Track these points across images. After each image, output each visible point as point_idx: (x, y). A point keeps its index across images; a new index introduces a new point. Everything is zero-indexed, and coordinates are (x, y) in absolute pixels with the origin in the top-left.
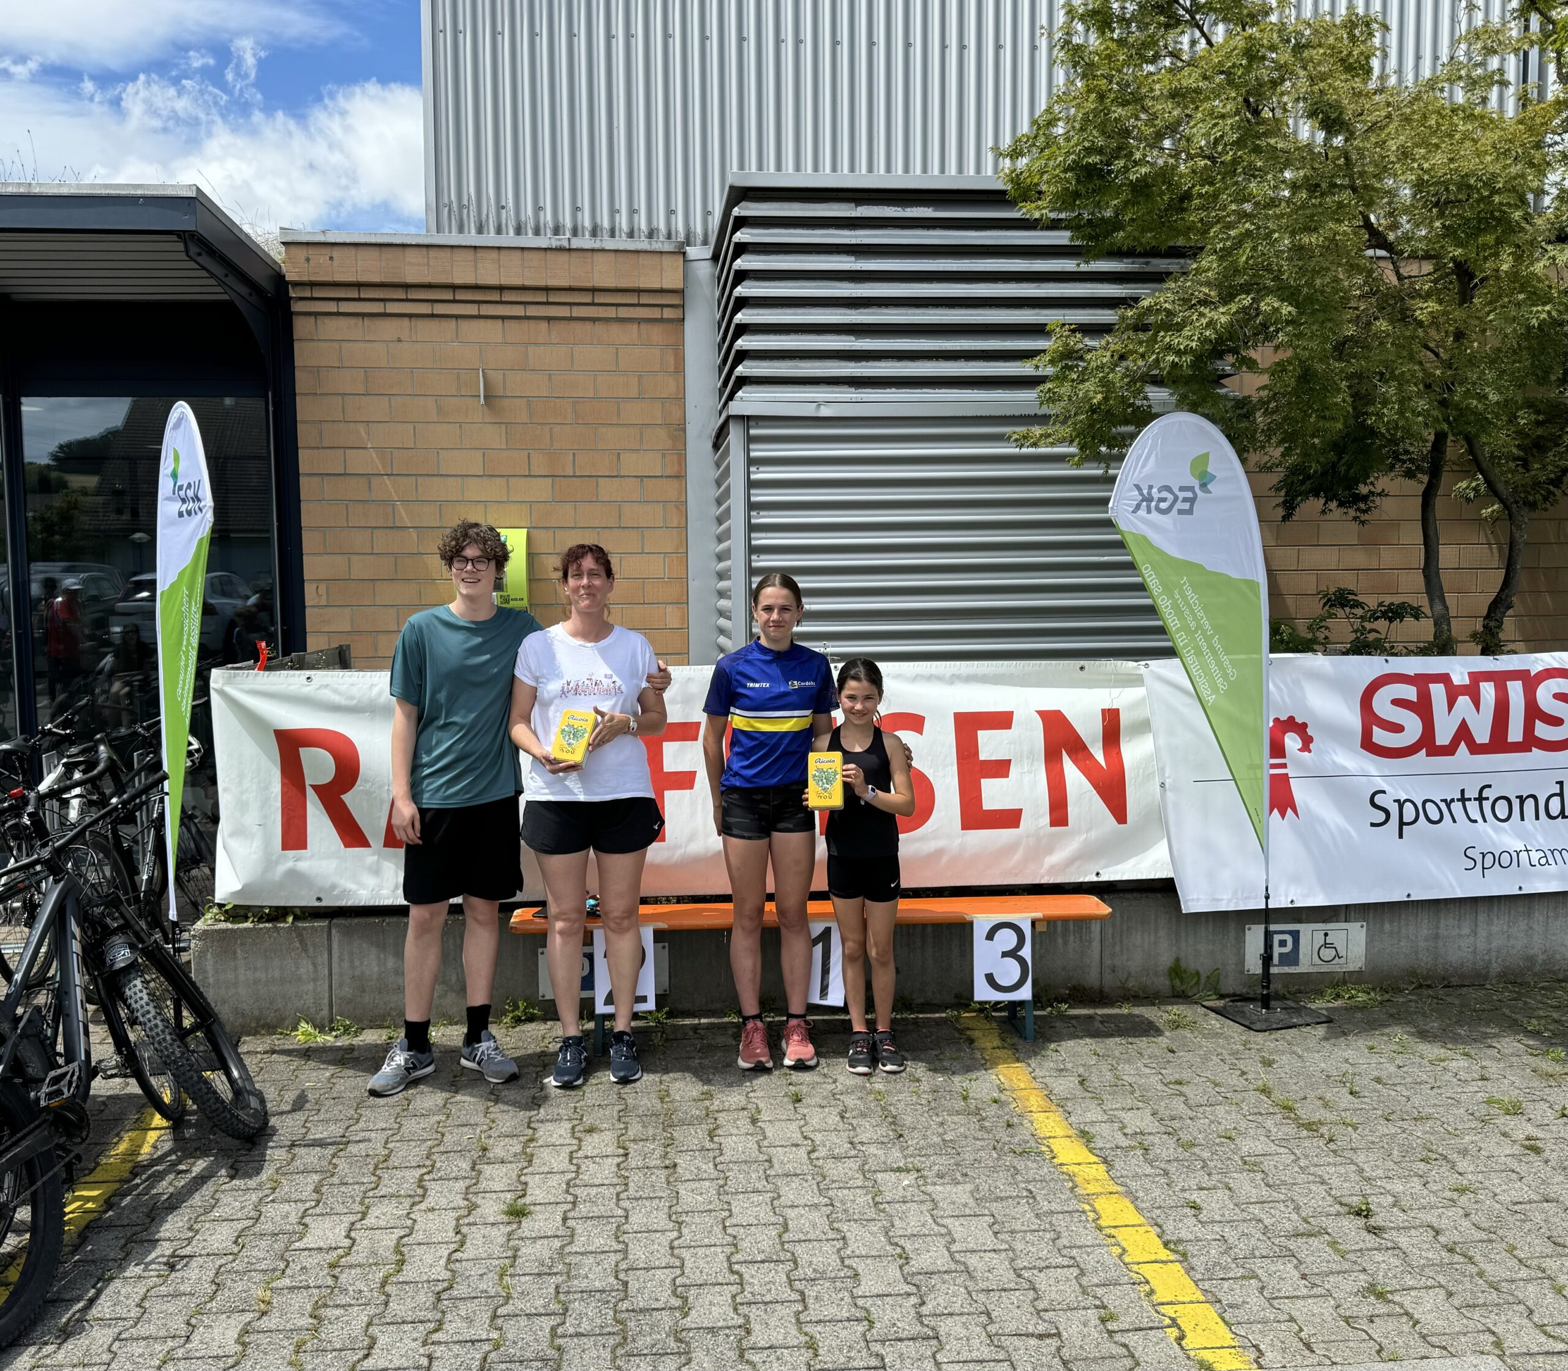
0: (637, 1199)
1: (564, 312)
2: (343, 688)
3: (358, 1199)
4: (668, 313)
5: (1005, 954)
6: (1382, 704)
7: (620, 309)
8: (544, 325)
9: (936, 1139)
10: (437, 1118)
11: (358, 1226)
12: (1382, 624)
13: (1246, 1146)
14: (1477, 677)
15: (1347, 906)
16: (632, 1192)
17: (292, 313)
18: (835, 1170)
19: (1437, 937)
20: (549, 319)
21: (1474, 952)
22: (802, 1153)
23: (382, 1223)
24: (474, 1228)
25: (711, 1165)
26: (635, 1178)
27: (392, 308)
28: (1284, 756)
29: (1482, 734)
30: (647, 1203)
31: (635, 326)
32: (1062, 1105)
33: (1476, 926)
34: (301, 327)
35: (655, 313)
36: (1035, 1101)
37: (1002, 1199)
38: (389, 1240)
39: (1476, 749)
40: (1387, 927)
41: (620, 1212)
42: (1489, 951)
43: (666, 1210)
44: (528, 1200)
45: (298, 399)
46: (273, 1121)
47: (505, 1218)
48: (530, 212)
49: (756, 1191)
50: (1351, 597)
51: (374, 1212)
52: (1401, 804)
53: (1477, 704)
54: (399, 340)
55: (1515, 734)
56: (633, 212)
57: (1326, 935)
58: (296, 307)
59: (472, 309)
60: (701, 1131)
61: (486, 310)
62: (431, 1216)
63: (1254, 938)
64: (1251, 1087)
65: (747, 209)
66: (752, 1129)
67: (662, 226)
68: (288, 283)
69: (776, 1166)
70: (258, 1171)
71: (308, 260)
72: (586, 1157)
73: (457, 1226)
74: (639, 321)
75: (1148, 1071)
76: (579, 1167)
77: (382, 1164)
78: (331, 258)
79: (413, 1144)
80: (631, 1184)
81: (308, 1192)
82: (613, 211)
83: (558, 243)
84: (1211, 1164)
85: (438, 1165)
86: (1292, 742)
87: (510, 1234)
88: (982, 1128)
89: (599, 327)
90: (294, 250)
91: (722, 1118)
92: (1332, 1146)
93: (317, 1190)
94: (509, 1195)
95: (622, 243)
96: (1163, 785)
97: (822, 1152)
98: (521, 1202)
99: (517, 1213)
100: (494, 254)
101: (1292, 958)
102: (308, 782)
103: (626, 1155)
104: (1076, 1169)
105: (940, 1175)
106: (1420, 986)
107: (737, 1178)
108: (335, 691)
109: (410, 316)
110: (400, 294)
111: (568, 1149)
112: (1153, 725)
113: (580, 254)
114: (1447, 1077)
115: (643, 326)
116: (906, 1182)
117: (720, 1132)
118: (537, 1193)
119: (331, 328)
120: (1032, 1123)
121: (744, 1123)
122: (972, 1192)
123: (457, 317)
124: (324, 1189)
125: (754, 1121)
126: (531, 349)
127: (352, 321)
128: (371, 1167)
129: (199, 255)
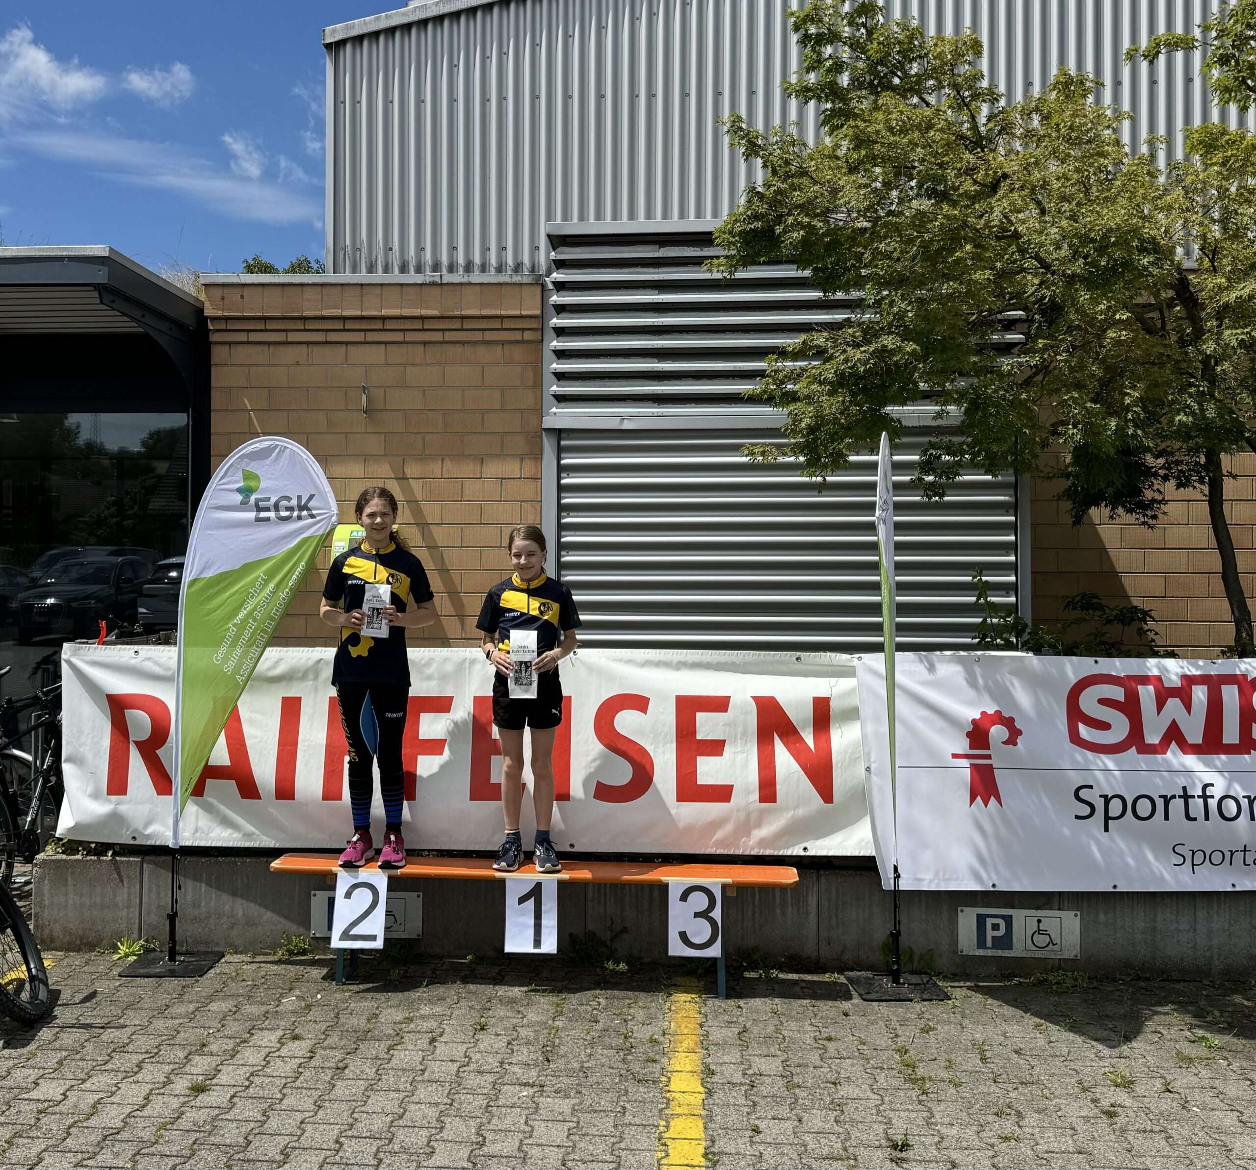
0: (298, 1088)
1: (437, 337)
2: (163, 660)
3: (86, 1071)
4: (528, 336)
5: (697, 915)
6: (1088, 702)
7: (486, 333)
8: (420, 348)
9: (576, 1065)
10: (181, 1021)
11: (75, 1088)
13: (845, 1091)
14: (1190, 681)
15: (1060, 894)
16: (298, 1083)
17: (210, 343)
18: (472, 1081)
19: (1154, 929)
20: (425, 343)
21: (1195, 947)
22: (455, 1066)
23: (94, 1088)
24: (160, 1097)
25: (374, 1070)
26: (307, 1074)
27: (292, 337)
28: (989, 748)
30: (304, 1091)
31: (500, 347)
32: (705, 1043)
33: (1195, 921)
34: (218, 354)
35: (517, 336)
36: (688, 1043)
37: (595, 1112)
38: (92, 1098)
39: (1186, 747)
40: (1102, 917)
41: (279, 1096)
42: (1210, 947)
43: (316, 1097)
44: (215, 1081)
45: (213, 415)
46: (57, 1011)
47: (188, 1092)
48: (412, 252)
49: (397, 1090)
50: (1094, 601)
51: (94, 1080)
52: (1107, 800)
53: (1188, 706)
54: (298, 363)
55: (1231, 734)
56: (502, 249)
57: (1039, 921)
58: (214, 337)
59: (360, 337)
60: (384, 1045)
61: (371, 337)
62: (133, 1086)
63: (967, 919)
64: (894, 1047)
65: (563, 253)
66: (426, 1046)
67: (526, 260)
68: (207, 318)
69: (426, 1074)
70: (24, 1046)
71: (223, 298)
72: (279, 1057)
73: (149, 1094)
74: (503, 343)
75: (810, 1028)
76: (268, 1062)
77: (122, 1049)
78: (242, 297)
79: (152, 1037)
80: (301, 1078)
81: (52, 1063)
82: (485, 249)
83: (432, 279)
84: (800, 1101)
85: (161, 1053)
86: (997, 732)
87: (185, 1103)
88: (624, 1060)
89: (468, 349)
90: (212, 289)
91: (407, 1037)
92: (924, 1097)
93: (60, 1063)
94: (201, 1078)
95: (491, 277)
96: (868, 769)
97: (473, 1066)
98: (208, 1082)
99: (198, 1089)
100: (378, 290)
101: (1005, 942)
102: (131, 738)
103: (311, 1057)
104: (677, 1095)
105: (557, 1092)
107: (389, 1080)
108: (156, 663)
109: (308, 343)
110: (299, 325)
111: (268, 1050)
112: (862, 713)
113: (451, 288)
115: (507, 347)
116: (525, 1094)
117: (399, 1047)
118: (223, 1078)
119: (242, 354)
120: (670, 1059)
121: (423, 1043)
122: (574, 1105)
123: (347, 343)
124: (64, 1062)
125: (433, 1040)
126: (409, 369)
127: (259, 348)
128: (109, 1051)
129: (113, 301)
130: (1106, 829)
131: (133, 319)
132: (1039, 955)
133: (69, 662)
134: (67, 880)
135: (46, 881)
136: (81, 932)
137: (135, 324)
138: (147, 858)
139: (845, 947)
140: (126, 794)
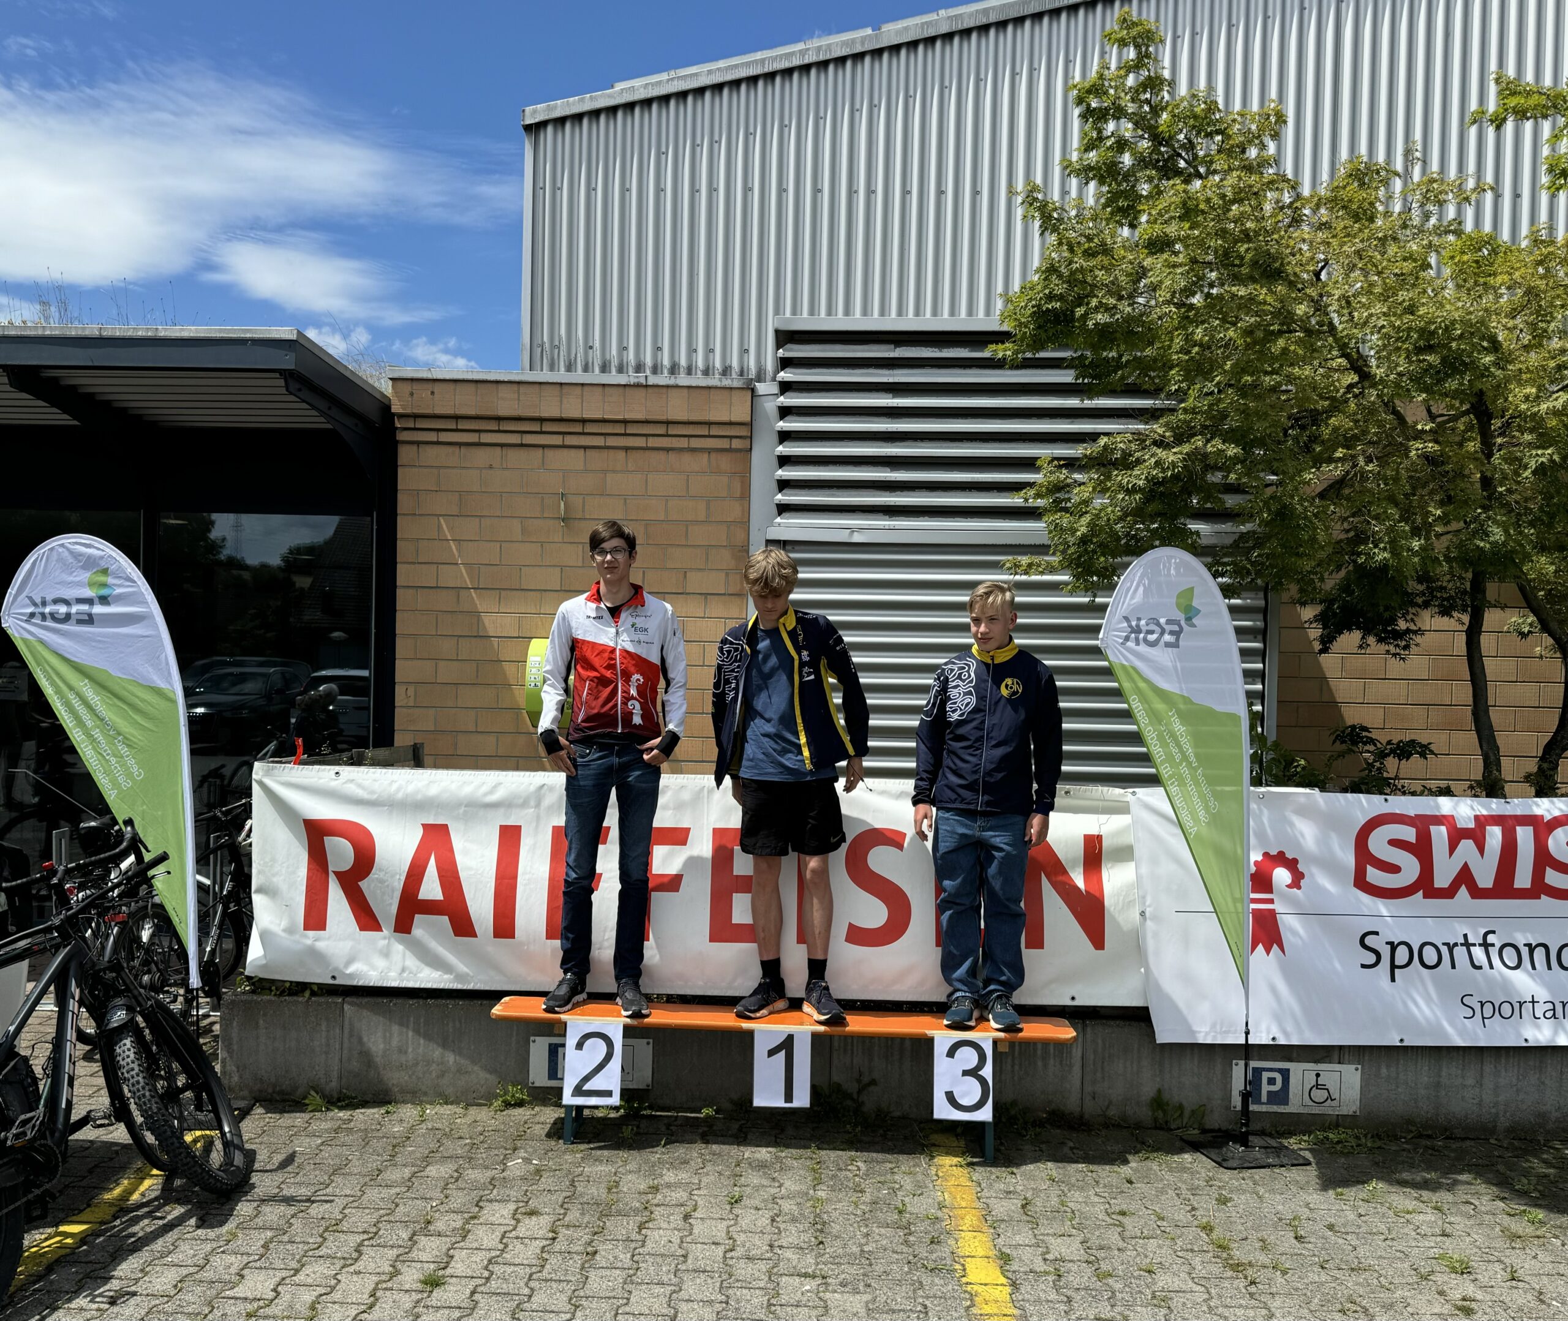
0: (546, 1280)
1: (640, 442)
2: (366, 783)
3: (298, 1257)
4: (736, 444)
5: (966, 1073)
6: (1378, 844)
7: (692, 440)
8: (621, 454)
9: (855, 1249)
10: (398, 1190)
11: (287, 1281)
12: (1391, 763)
13: (1163, 1281)
14: (1482, 822)
15: (1341, 1047)
16: (545, 1274)
17: (397, 442)
18: (743, 1270)
19: (1438, 1085)
20: (627, 449)
21: (1480, 1104)
22: (720, 1251)
23: (309, 1281)
24: (388, 1293)
25: (629, 1255)
26: (554, 1261)
27: (486, 438)
28: (1271, 892)
29: (1485, 878)
30: (554, 1285)
31: (706, 455)
32: (993, 1223)
33: (1482, 1076)
34: (405, 454)
35: (724, 444)
36: (970, 1219)
37: (894, 1311)
38: (308, 1297)
39: (1477, 893)
40: (1384, 1071)
41: (526, 1291)
42: (1496, 1104)
43: (569, 1293)
44: (448, 1271)
45: (399, 518)
46: (255, 1178)
47: (420, 1286)
48: (614, 352)
49: (661, 1284)
50: (1364, 734)
51: (307, 1270)
52: (1393, 947)
53: (1481, 849)
54: (491, 467)
55: (1523, 878)
56: (709, 351)
57: (1318, 1075)
58: (402, 436)
59: (557, 440)
60: (632, 1223)
61: (570, 440)
62: (355, 1278)
64: (1196, 1223)
65: (791, 350)
66: (681, 1223)
67: (735, 364)
68: (394, 415)
69: (690, 1261)
70: (221, 1224)
71: (412, 394)
72: (517, 1238)
73: (375, 1289)
74: (710, 451)
75: (1097, 1199)
76: (506, 1246)
77: (334, 1227)
78: (433, 393)
79: (367, 1211)
80: (548, 1266)
81: (256, 1247)
82: (692, 351)
83: (636, 380)
84: (1119, 1296)
85: (381, 1233)
86: (1281, 876)
87: (418, 1301)
88: (906, 1242)
89: (672, 456)
90: (400, 384)
91: (658, 1212)
92: (1253, 1289)
93: (266, 1246)
94: (432, 1266)
95: (698, 380)
96: (1143, 914)
97: (739, 1252)
98: (441, 1273)
99: (433, 1283)
100: (578, 390)
101: (1280, 1096)
102: (331, 869)
103: (554, 1239)
104: (979, 1289)
105: (843, 1284)
106: (1420, 1136)
107: (648, 1269)
108: (359, 786)
109: (502, 445)
110: (493, 426)
111: (503, 1229)
112: (1137, 853)
113: (656, 390)
114: (1406, 1230)
115: (713, 455)
116: (808, 1287)
117: (650, 1225)
118: (458, 1267)
119: (431, 454)
120: (957, 1241)
121: (677, 1219)
122: (867, 1303)
123: (543, 447)
124: (271, 1246)
125: (687, 1217)
126: (609, 476)
127: (450, 449)
128: (321, 1229)
129: (300, 390)
130: (1393, 979)
131: (322, 413)
132: (1316, 1110)
133: (261, 783)
134: (257, 1023)
135: (235, 1024)
136: (273, 1080)
137: (322, 420)
138: (348, 999)
139: (1110, 1103)
140: (324, 929)
